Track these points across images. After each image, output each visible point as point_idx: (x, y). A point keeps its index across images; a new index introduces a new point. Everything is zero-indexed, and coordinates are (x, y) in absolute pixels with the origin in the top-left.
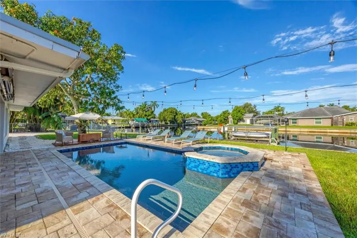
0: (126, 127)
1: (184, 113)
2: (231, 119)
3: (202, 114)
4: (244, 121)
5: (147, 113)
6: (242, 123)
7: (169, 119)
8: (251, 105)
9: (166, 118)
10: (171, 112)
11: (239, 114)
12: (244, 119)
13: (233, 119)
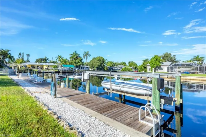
0: (56, 72)
1: (115, 62)
2: (149, 67)
3: (129, 63)
4: (161, 69)
5: (77, 61)
6: (159, 71)
7: (96, 66)
8: (170, 54)
9: (94, 65)
10: (98, 60)
11: (157, 63)
12: (162, 67)
13: (151, 67)
